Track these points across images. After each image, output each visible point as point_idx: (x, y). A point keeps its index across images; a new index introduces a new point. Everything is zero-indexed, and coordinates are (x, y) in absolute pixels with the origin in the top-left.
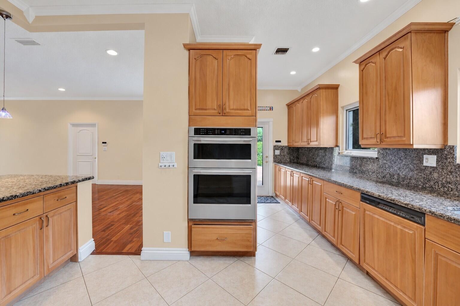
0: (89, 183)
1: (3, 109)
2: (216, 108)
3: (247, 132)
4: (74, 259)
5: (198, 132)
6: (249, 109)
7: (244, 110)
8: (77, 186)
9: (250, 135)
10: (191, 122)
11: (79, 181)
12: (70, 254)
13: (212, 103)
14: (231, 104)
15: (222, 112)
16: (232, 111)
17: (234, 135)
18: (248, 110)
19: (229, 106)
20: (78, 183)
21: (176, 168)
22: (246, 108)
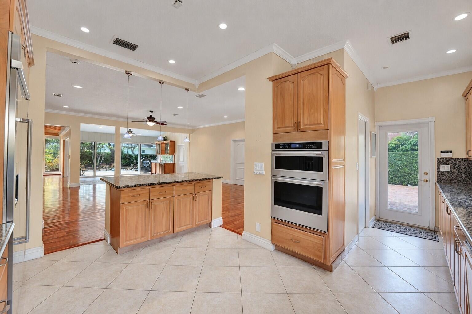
0: (221, 181)
1: (186, 138)
2: (293, 126)
3: (319, 146)
4: (210, 225)
5: (278, 146)
6: (322, 122)
7: (318, 124)
8: (212, 181)
9: (322, 148)
10: (274, 139)
11: (214, 178)
12: (207, 221)
13: (290, 122)
14: (305, 121)
15: (298, 128)
16: (307, 127)
17: (308, 148)
18: (321, 124)
19: (304, 123)
20: (213, 180)
21: (264, 175)
22: (319, 122)
